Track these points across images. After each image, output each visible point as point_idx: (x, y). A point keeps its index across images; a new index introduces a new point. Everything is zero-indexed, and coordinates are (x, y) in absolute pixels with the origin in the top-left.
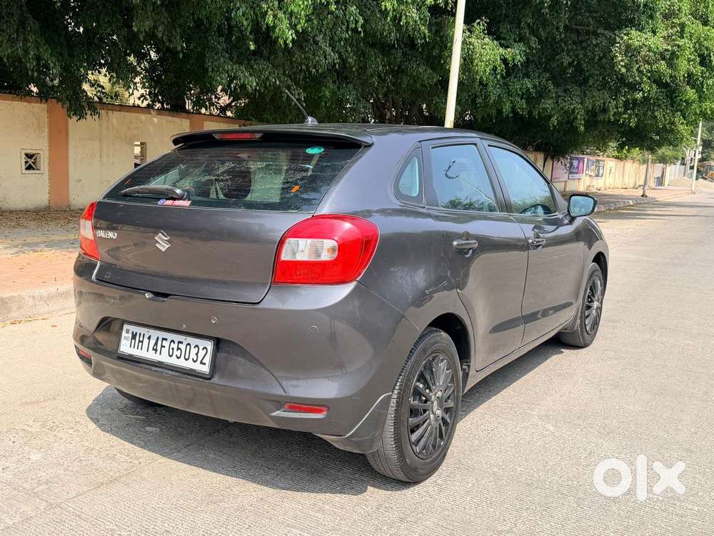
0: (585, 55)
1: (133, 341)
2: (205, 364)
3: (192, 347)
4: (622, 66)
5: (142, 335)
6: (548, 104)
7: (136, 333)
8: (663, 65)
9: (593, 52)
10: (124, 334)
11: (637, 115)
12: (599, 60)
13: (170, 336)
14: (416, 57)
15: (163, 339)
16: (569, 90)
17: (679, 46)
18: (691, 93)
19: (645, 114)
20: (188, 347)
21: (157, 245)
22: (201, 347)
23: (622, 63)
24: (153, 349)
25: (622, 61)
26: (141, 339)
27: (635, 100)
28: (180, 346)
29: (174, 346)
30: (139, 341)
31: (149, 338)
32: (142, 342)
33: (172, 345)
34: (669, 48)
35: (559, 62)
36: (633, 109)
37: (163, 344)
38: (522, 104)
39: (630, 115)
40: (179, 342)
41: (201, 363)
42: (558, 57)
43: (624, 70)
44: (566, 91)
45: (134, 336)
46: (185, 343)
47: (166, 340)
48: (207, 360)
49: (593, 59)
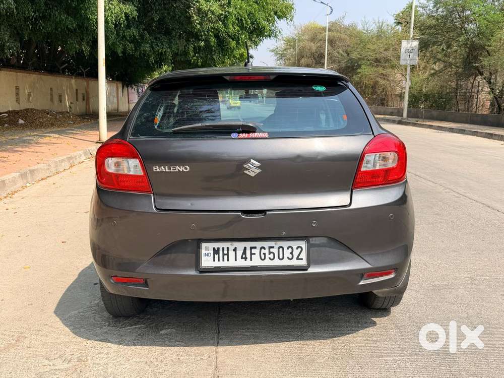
0: (168, 14)
1: (216, 256)
2: (302, 259)
3: (285, 249)
4: (197, 23)
5: (226, 249)
6: (146, 47)
7: (218, 248)
8: (220, 25)
9: (174, 12)
10: (203, 251)
11: (201, 58)
12: (178, 18)
13: (259, 244)
14: (56, 7)
15: (251, 248)
16: (159, 38)
17: (228, 12)
18: (233, 44)
19: (206, 56)
20: (281, 250)
21: (245, 172)
22: (295, 248)
23: (197, 21)
24: (242, 258)
25: (197, 19)
26: (226, 252)
27: (200, 47)
28: (272, 250)
29: (267, 251)
30: (224, 254)
31: (235, 250)
32: (228, 254)
33: (263, 251)
34: (223, 13)
35: (150, 18)
36: (199, 53)
37: (253, 252)
38: (130, 46)
39: (197, 57)
40: (270, 248)
41: (298, 259)
42: (150, 14)
43: (199, 26)
44: (156, 39)
45: (216, 251)
46: (276, 247)
47: (255, 248)
48: (303, 255)
49: (175, 17)
